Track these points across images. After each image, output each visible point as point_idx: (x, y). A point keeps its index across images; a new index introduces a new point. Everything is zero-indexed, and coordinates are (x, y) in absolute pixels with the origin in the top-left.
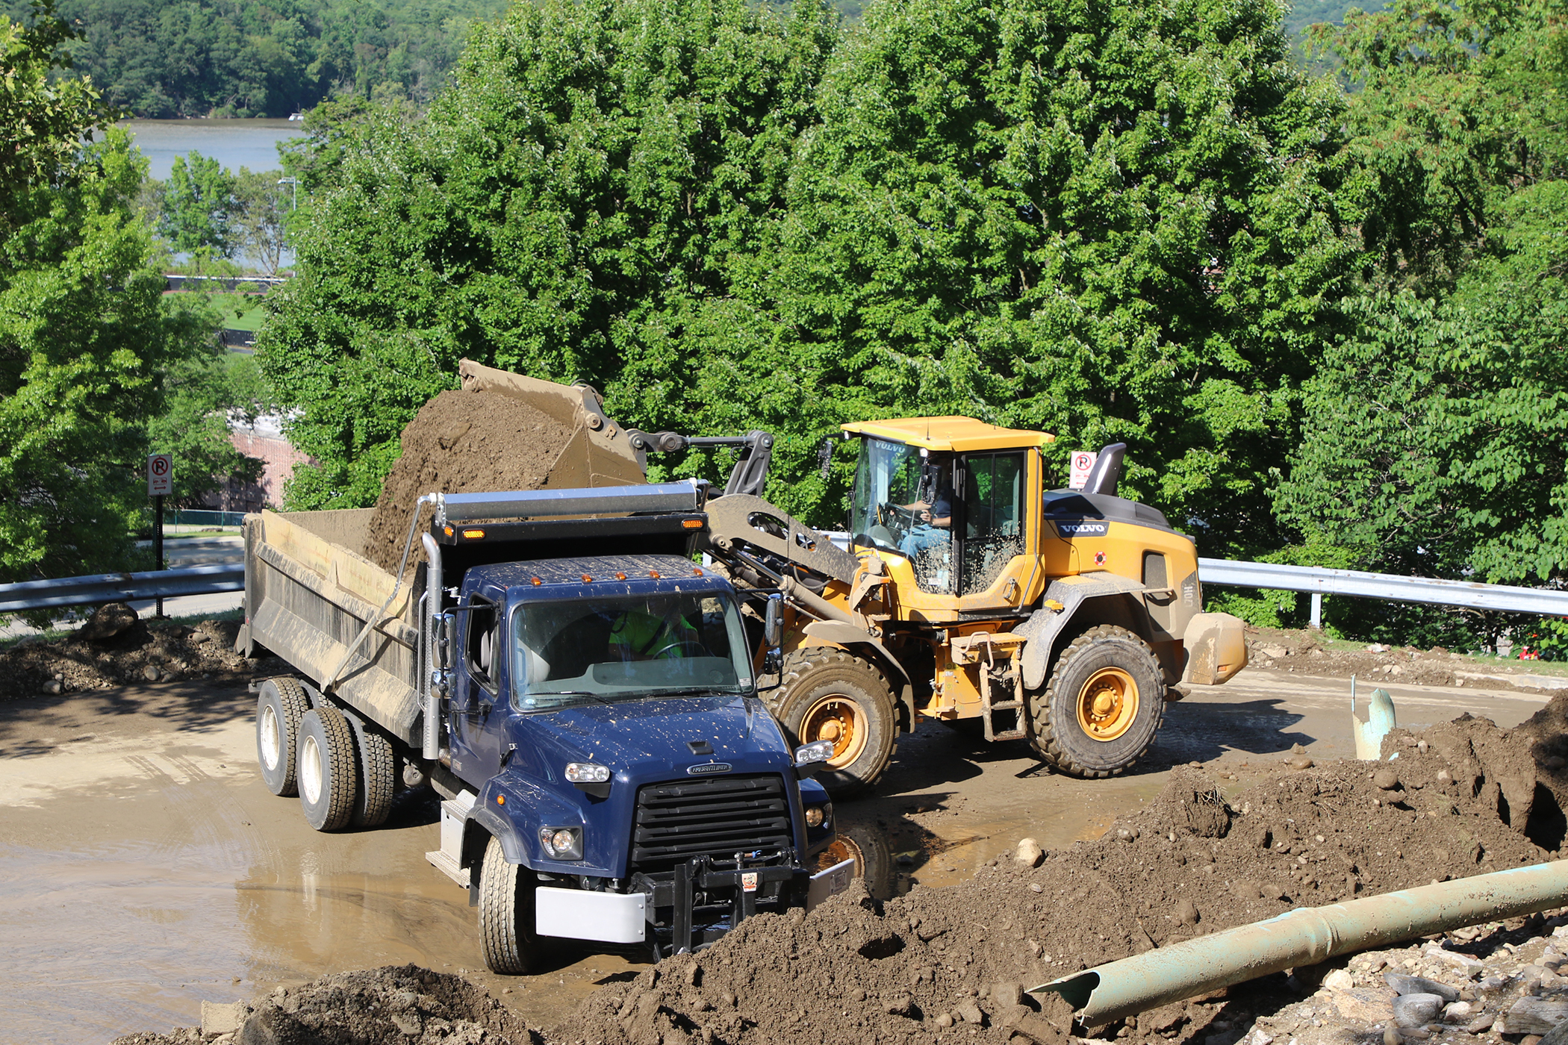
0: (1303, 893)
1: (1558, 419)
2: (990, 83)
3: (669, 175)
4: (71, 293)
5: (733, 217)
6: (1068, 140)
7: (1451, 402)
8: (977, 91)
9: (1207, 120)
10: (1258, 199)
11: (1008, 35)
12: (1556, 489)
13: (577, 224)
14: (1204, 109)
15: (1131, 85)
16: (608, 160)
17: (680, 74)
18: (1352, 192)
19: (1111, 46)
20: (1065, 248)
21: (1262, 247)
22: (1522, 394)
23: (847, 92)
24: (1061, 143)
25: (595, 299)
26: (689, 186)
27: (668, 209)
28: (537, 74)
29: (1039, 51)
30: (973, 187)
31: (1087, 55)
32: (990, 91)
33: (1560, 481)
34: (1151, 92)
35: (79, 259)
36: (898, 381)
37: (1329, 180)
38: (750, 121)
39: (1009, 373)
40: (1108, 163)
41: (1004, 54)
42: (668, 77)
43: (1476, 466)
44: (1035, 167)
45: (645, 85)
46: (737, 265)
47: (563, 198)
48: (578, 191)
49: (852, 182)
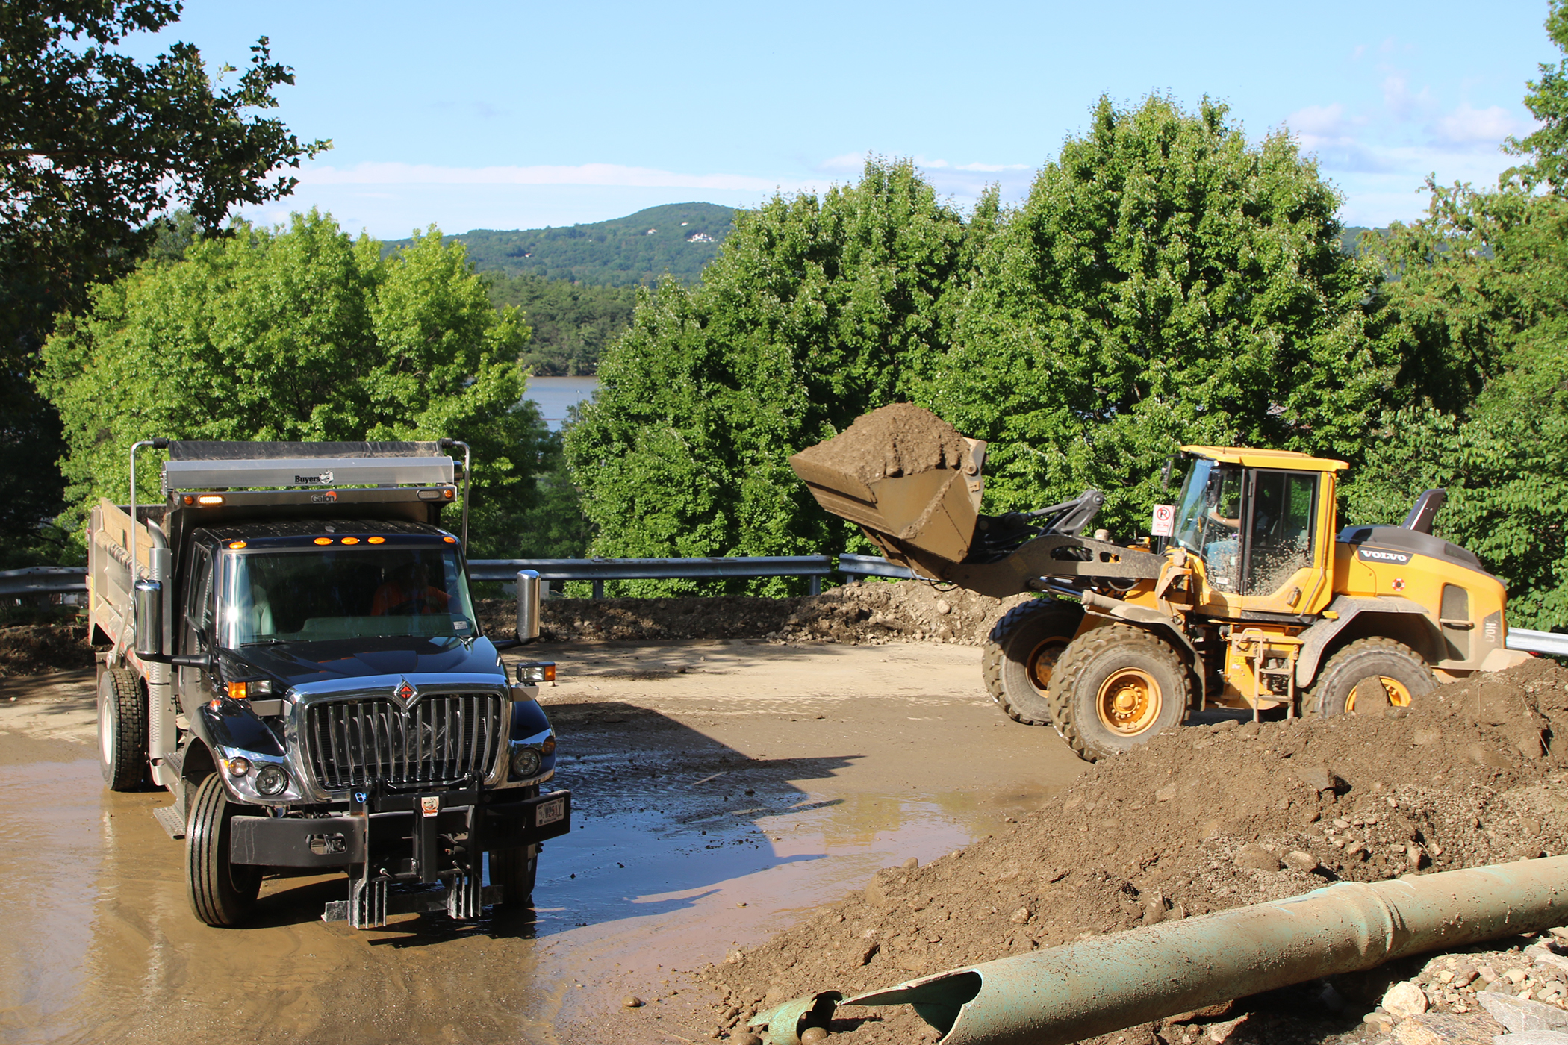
0: (1347, 866)
1: (1559, 506)
2: (1110, 248)
3: (871, 321)
4: (467, 416)
5: (918, 353)
6: (1169, 287)
7: (1469, 491)
8: (1102, 256)
9: (1278, 275)
10: (1316, 339)
11: (1125, 208)
12: (1557, 562)
13: (801, 354)
14: (1276, 267)
15: (1220, 251)
16: (827, 309)
17: (883, 248)
18: (1390, 341)
19: (1205, 222)
20: (1163, 370)
21: (1320, 375)
22: (1528, 485)
23: (1001, 253)
24: (1164, 290)
25: (810, 409)
26: (886, 329)
27: (869, 345)
28: (782, 248)
29: (1151, 220)
30: (1096, 325)
31: (1187, 228)
32: (1111, 256)
33: (1561, 554)
34: (1235, 256)
35: (474, 393)
36: (1031, 470)
37: (1373, 332)
38: (935, 283)
39: (1116, 464)
40: (1200, 304)
41: (1123, 222)
42: (875, 250)
43: (1487, 543)
44: (1143, 308)
45: (858, 256)
46: (917, 385)
47: (791, 337)
48: (804, 332)
49: (1003, 320)
